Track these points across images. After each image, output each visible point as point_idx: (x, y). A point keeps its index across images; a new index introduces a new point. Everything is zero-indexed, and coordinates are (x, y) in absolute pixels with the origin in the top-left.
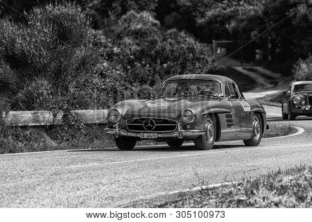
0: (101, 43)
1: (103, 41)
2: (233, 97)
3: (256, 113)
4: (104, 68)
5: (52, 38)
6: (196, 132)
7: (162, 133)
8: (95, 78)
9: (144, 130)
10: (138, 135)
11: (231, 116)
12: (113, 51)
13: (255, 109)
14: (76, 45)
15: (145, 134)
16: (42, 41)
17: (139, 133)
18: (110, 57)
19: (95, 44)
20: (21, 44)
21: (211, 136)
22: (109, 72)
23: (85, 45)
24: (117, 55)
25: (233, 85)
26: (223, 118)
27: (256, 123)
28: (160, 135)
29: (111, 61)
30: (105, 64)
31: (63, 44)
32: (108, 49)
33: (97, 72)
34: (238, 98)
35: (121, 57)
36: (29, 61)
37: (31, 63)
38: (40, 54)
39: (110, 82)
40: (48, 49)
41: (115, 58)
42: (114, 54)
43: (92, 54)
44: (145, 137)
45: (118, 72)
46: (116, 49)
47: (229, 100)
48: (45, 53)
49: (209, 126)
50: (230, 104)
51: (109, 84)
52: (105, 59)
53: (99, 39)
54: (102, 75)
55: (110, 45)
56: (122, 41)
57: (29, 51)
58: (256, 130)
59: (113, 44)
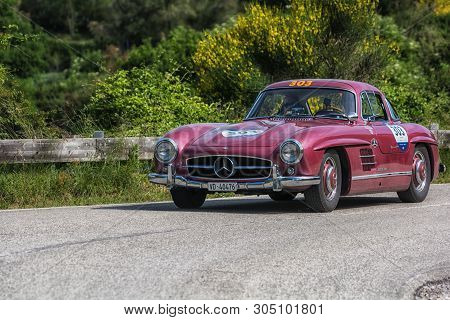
0: (391, 35)
1: (393, 32)
2: (377, 118)
3: (418, 144)
4: (396, 71)
5: (321, 28)
6: (304, 180)
7: (244, 182)
8: (384, 85)
9: (216, 177)
10: (205, 186)
11: (370, 152)
12: (408, 46)
13: (418, 139)
14: (356, 37)
15: (218, 184)
16: (306, 33)
17: (206, 182)
18: (404, 55)
19: (383, 37)
20: (276, 37)
21: (333, 187)
22: (403, 76)
23: (368, 39)
24: (415, 52)
25: (378, 96)
26: (354, 155)
27: (419, 163)
28: (242, 186)
29: (406, 61)
30: (397, 65)
31: (336, 38)
32: (402, 44)
33: (386, 77)
34: (386, 119)
35: (421, 54)
36: (289, 62)
37: (292, 64)
38: (304, 51)
39: (404, 91)
40: (316, 44)
41: (412, 56)
42: (410, 51)
43: (379, 52)
44: (217, 189)
45: (416, 77)
46: (413, 44)
47: (369, 124)
48: (311, 50)
49: (330, 170)
50: (370, 130)
51: (404, 94)
52: (397, 58)
53: (388, 29)
54: (393, 82)
55: (404, 38)
56: (420, 32)
57: (288, 48)
58: (418, 174)
59: (408, 36)
